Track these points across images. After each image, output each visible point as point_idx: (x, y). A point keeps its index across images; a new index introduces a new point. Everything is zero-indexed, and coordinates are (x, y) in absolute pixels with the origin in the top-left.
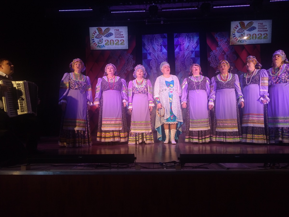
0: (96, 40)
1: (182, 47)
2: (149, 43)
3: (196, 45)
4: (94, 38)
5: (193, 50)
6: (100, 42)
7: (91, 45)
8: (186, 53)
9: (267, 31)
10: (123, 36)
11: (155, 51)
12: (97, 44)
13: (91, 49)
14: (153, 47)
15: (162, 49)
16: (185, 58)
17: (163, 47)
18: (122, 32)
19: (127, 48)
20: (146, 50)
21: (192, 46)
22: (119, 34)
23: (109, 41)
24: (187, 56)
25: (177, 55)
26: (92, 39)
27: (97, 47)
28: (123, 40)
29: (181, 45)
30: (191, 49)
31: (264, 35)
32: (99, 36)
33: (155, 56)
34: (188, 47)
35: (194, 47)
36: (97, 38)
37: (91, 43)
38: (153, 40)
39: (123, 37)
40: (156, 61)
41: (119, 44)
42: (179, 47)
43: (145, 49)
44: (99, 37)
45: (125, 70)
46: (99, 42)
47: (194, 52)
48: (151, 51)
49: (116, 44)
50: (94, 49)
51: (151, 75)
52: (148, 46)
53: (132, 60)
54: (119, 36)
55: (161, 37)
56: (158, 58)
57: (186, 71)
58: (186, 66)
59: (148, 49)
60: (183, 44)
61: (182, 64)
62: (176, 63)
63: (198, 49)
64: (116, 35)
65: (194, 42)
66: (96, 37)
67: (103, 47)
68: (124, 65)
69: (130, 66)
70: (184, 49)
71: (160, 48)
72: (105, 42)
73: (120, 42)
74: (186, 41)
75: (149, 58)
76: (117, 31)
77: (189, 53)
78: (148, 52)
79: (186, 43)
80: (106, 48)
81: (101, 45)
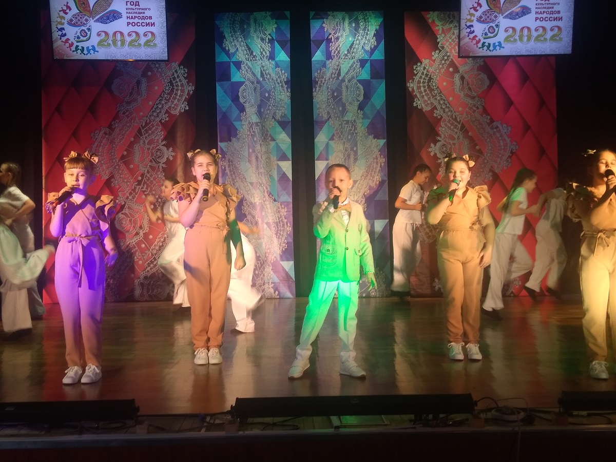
0: (72, 32)
1: (333, 48)
2: (235, 32)
3: (373, 42)
4: (63, 24)
5: (367, 57)
6: (82, 38)
7: (55, 45)
8: (345, 67)
9: (561, 19)
10: (152, 21)
11: (254, 56)
12: (73, 44)
13: (56, 57)
14: (247, 45)
15: (276, 50)
16: (343, 80)
17: (277, 45)
18: (150, 9)
19: (165, 56)
20: (227, 53)
21: (362, 44)
22: (141, 15)
23: (111, 34)
24: (347, 73)
25: (319, 71)
26: (60, 27)
27: (74, 51)
28: (152, 33)
29: (329, 41)
30: (360, 54)
31: (552, 30)
32: (79, 18)
33: (253, 73)
34: (351, 47)
35: (368, 48)
36: (74, 25)
37: (56, 41)
38: (249, 25)
39: (153, 24)
40: (255, 89)
41: (140, 45)
42: (323, 46)
43: (224, 50)
44: (79, 23)
45: (163, 111)
46: (78, 38)
47: (368, 65)
48: (241, 56)
49: (131, 44)
50: (65, 58)
51: (242, 130)
52: (233, 40)
53: (184, 82)
54: (140, 21)
55: (273, 17)
56: (264, 79)
57: (346, 118)
58: (344, 106)
59: (232, 50)
60: (337, 38)
61: (334, 97)
62: (314, 94)
63: (379, 55)
64: (132, 18)
65: (367, 34)
66: (70, 23)
67: (92, 52)
68: (160, 96)
69: (179, 100)
70: (339, 52)
71: (267, 48)
73: (143, 40)
74: (344, 30)
75: (236, 77)
76: (133, 7)
77: (352, 66)
78: (234, 60)
79: (344, 36)
80: (102, 54)
81: (85, 45)
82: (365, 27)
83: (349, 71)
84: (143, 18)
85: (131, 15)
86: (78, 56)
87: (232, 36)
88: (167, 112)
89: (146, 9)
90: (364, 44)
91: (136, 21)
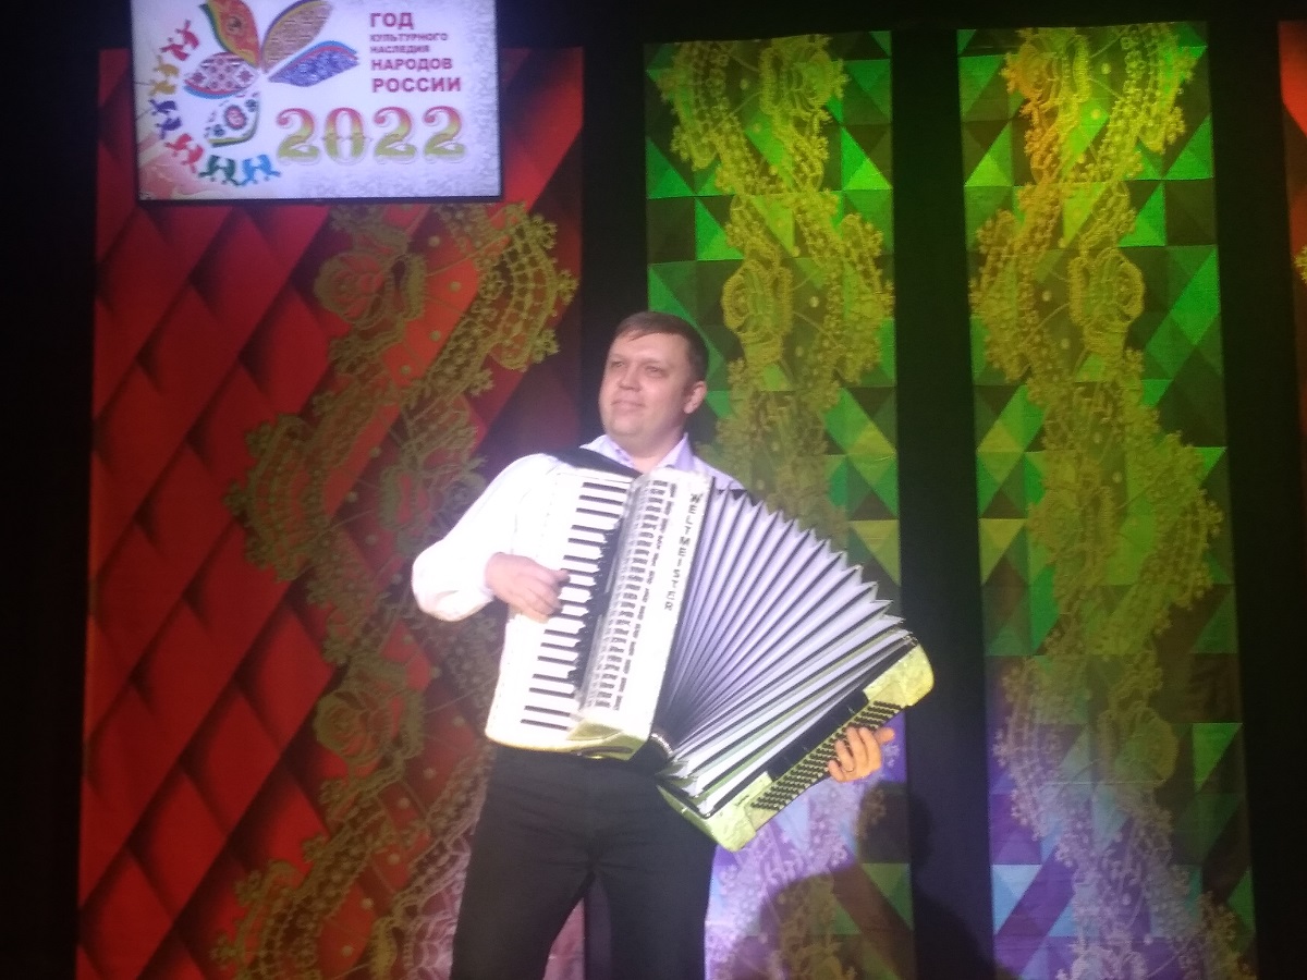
0: (197, 115)
1: (1035, 145)
2: (711, 102)
3: (1174, 123)
4: (171, 89)
5: (1152, 174)
6: (230, 134)
7: (146, 157)
8: (1077, 209)
10: (452, 74)
11: (774, 179)
12: (200, 151)
13: (147, 194)
14: (749, 144)
15: (845, 156)
16: (1072, 251)
17: (849, 143)
18: (444, 36)
19: (490, 184)
20: (685, 170)
21: (1135, 131)
22: (418, 56)
23: (321, 116)
24: (1085, 227)
25: (989, 223)
26: (161, 98)
27: (203, 174)
28: (452, 112)
29: (1022, 123)
30: (1131, 164)
32: (221, 69)
33: (769, 234)
34: (1098, 140)
35: (1155, 144)
36: (208, 93)
37: (150, 141)
38: (756, 79)
39: (455, 84)
40: (776, 283)
41: (411, 150)
42: (1003, 141)
43: (674, 159)
44: (222, 86)
45: (477, 362)
46: (219, 131)
47: (1157, 200)
48: (729, 178)
49: (385, 147)
50: (176, 195)
51: (730, 418)
52: (706, 128)
53: (546, 265)
54: (416, 75)
55: (834, 51)
56: (805, 253)
57: (1084, 377)
58: (1076, 334)
59: (701, 162)
60: (1052, 115)
61: (1042, 308)
62: (975, 297)
63: (1195, 166)
64: (389, 65)
65: (1152, 99)
66: (195, 86)
67: (259, 175)
68: (468, 312)
69: (527, 325)
70: (1056, 160)
71: (817, 150)
72: (281, 134)
73: (422, 134)
74: (1074, 88)
75: (714, 245)
76: (394, 31)
77: (1102, 202)
78: (707, 190)
79: (1074, 108)
80: (292, 181)
81: (238, 153)
82: (1146, 77)
83: (1091, 219)
84: (425, 65)
85: (384, 57)
86: (216, 189)
87: (701, 117)
88: (489, 363)
89: (433, 37)
90: (1144, 129)
91: (402, 73)
